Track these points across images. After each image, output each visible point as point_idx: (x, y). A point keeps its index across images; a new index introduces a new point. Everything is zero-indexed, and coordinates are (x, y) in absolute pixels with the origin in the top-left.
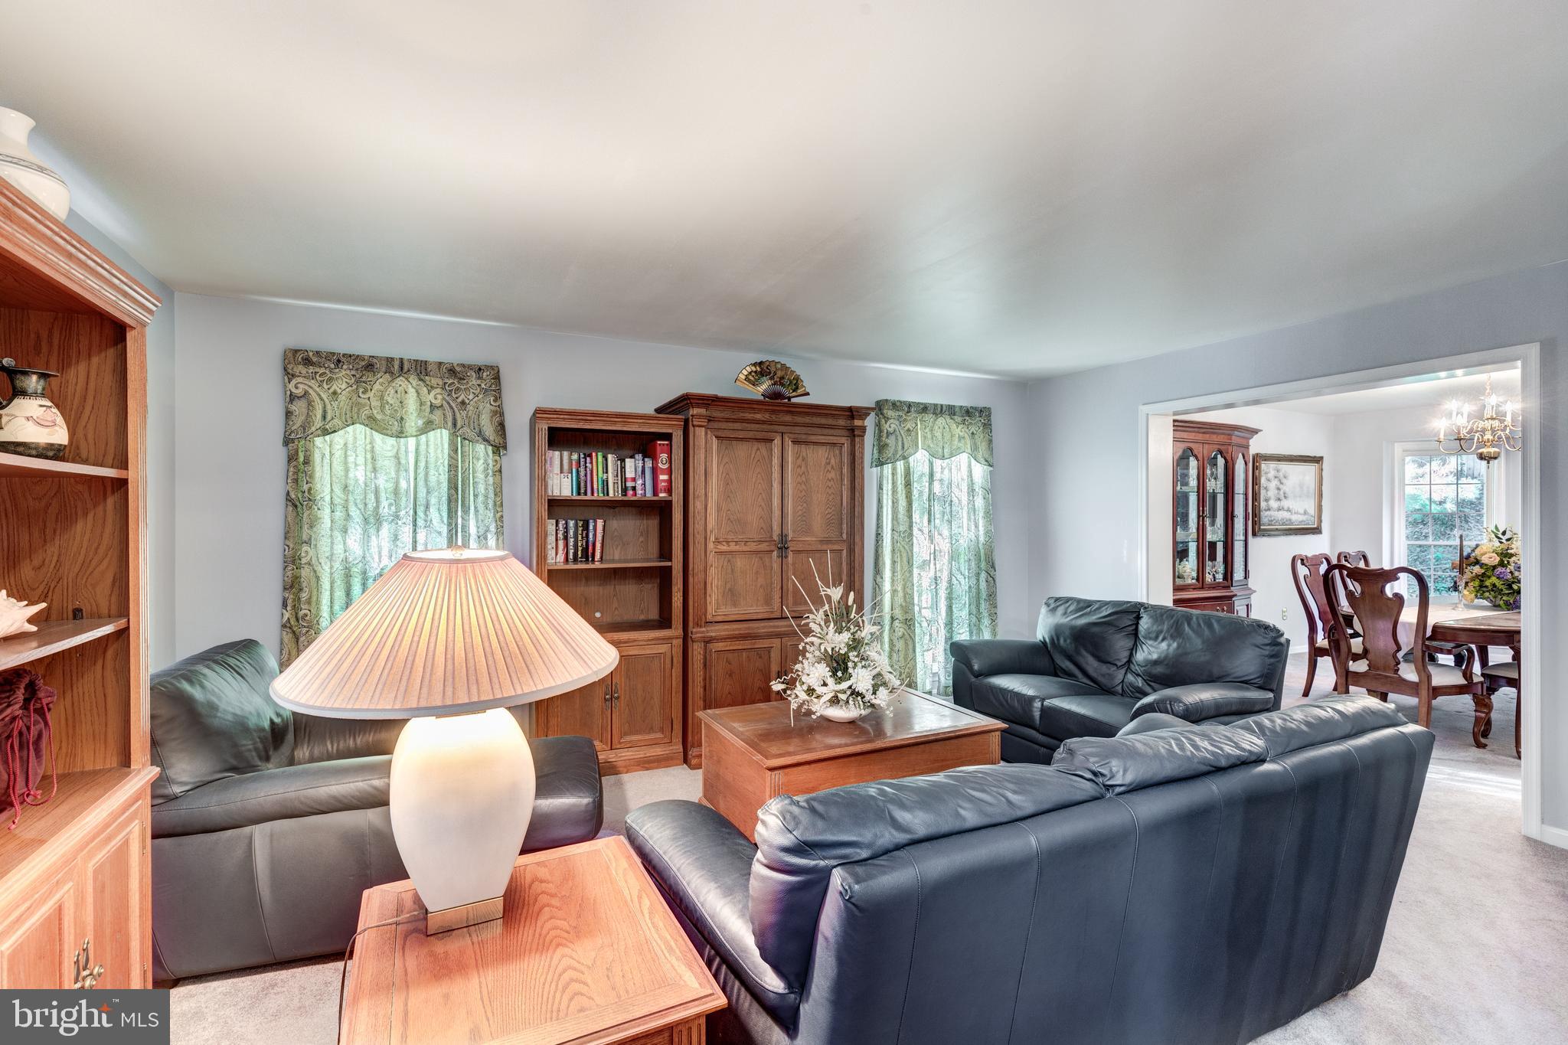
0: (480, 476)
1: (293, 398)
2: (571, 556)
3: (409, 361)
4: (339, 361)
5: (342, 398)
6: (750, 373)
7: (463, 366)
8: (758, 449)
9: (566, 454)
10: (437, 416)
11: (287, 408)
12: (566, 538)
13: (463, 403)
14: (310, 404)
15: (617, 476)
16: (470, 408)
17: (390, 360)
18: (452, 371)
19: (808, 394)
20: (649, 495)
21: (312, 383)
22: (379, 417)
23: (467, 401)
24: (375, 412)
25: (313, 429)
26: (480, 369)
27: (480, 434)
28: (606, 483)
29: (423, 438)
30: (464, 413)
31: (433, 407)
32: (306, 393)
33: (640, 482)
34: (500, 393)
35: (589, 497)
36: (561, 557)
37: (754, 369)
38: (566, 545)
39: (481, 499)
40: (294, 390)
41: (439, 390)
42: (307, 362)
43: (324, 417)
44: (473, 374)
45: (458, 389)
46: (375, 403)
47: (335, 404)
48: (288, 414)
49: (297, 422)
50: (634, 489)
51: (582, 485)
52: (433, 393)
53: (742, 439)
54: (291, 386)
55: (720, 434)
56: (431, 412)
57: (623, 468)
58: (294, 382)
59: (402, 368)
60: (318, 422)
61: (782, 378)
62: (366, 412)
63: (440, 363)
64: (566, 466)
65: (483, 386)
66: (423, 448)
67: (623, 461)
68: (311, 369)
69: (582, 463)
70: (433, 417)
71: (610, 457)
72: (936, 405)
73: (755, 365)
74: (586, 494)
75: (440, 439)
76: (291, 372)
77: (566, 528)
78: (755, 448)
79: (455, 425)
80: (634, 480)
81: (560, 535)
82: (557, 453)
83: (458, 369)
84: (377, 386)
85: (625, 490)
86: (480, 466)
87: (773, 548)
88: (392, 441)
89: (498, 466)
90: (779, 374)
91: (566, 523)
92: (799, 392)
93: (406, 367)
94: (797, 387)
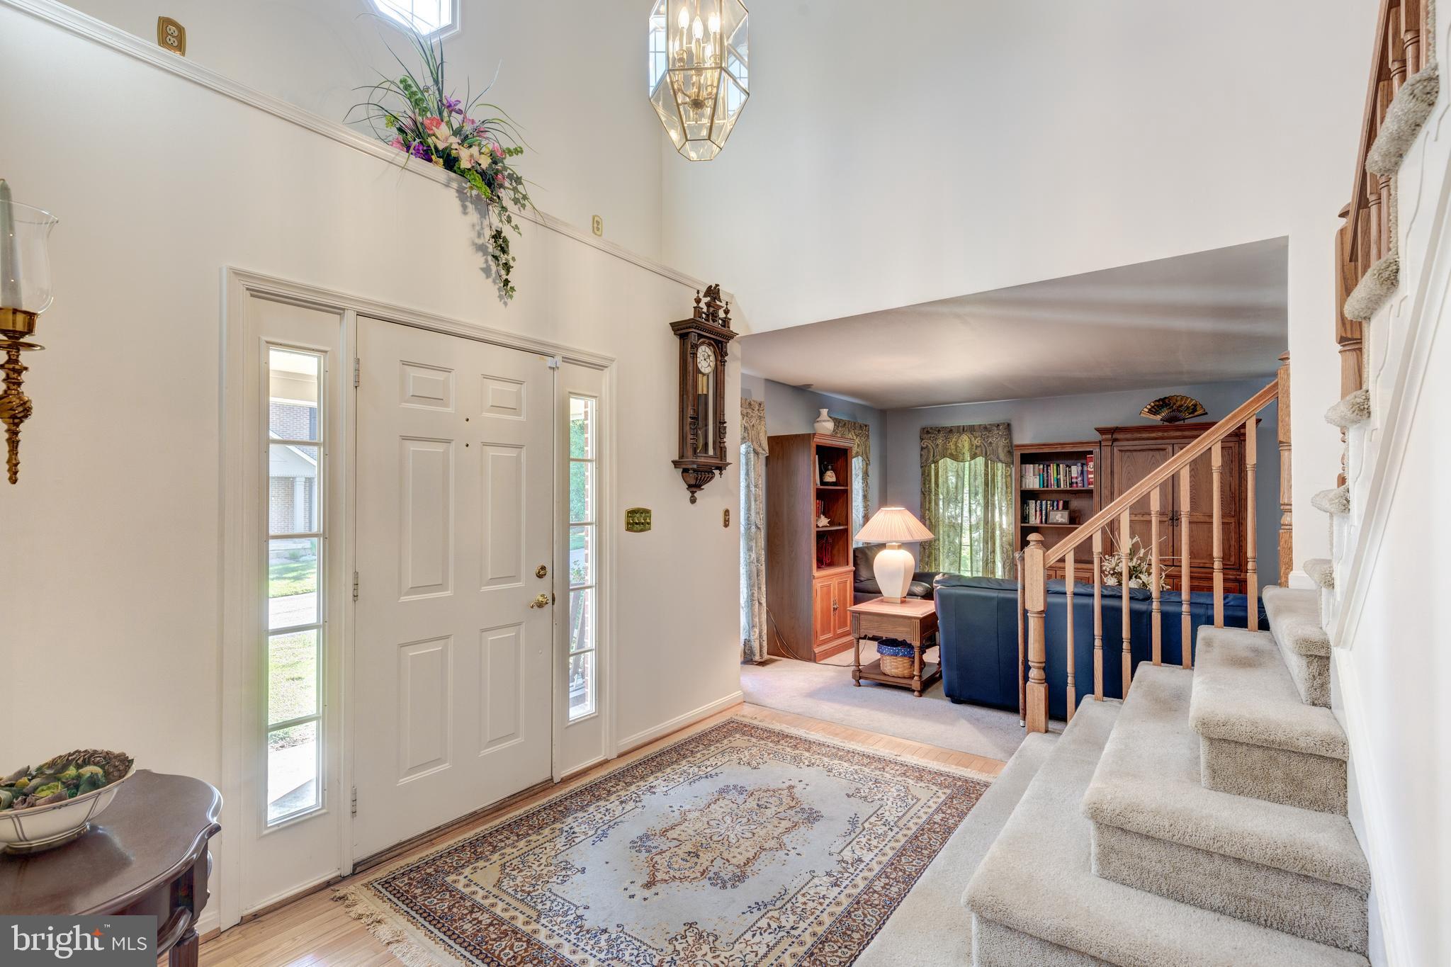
0: (999, 478)
1: (922, 449)
2: (1044, 521)
3: (967, 426)
4: (940, 430)
5: (940, 446)
6: (1153, 407)
7: (990, 425)
8: (1153, 456)
9: (1037, 465)
10: (978, 451)
11: (921, 453)
12: (1041, 511)
13: (991, 443)
14: (929, 452)
15: (1066, 476)
16: (994, 445)
17: (959, 427)
18: (986, 428)
19: (1206, 413)
21: (930, 442)
22: (954, 453)
23: (995, 442)
24: (953, 451)
25: (931, 461)
26: (1000, 425)
27: (998, 458)
28: (1058, 480)
29: (973, 462)
30: (991, 448)
31: (977, 447)
32: (927, 446)
33: (1080, 479)
34: (1011, 435)
35: (1049, 489)
36: (1038, 521)
37: (1157, 403)
38: (1041, 514)
39: (999, 489)
40: (923, 445)
41: (979, 438)
42: (928, 432)
43: (934, 456)
44: (995, 428)
45: (988, 437)
46: (953, 447)
47: (938, 449)
48: (921, 455)
49: (925, 459)
50: (1077, 483)
51: (1045, 481)
52: (977, 440)
53: (1140, 450)
54: (922, 443)
55: (1123, 448)
56: (976, 449)
57: (1070, 471)
58: (924, 441)
59: (963, 430)
60: (933, 458)
61: (1181, 406)
62: (950, 451)
63: (980, 425)
64: (1037, 472)
65: (1001, 433)
66: (973, 466)
67: (1070, 467)
68: (930, 435)
69: (1045, 470)
70: (977, 451)
71: (1061, 465)
73: (1158, 401)
74: (1047, 487)
75: (980, 460)
76: (922, 437)
79: (986, 454)
80: (1077, 478)
81: (1038, 509)
82: (1032, 465)
83: (988, 427)
84: (954, 439)
85: (1071, 484)
86: (999, 473)
87: (1166, 519)
88: (955, 463)
89: (1009, 473)
90: (1179, 403)
91: (1041, 502)
92: (1196, 414)
93: (965, 429)
94: (1194, 410)
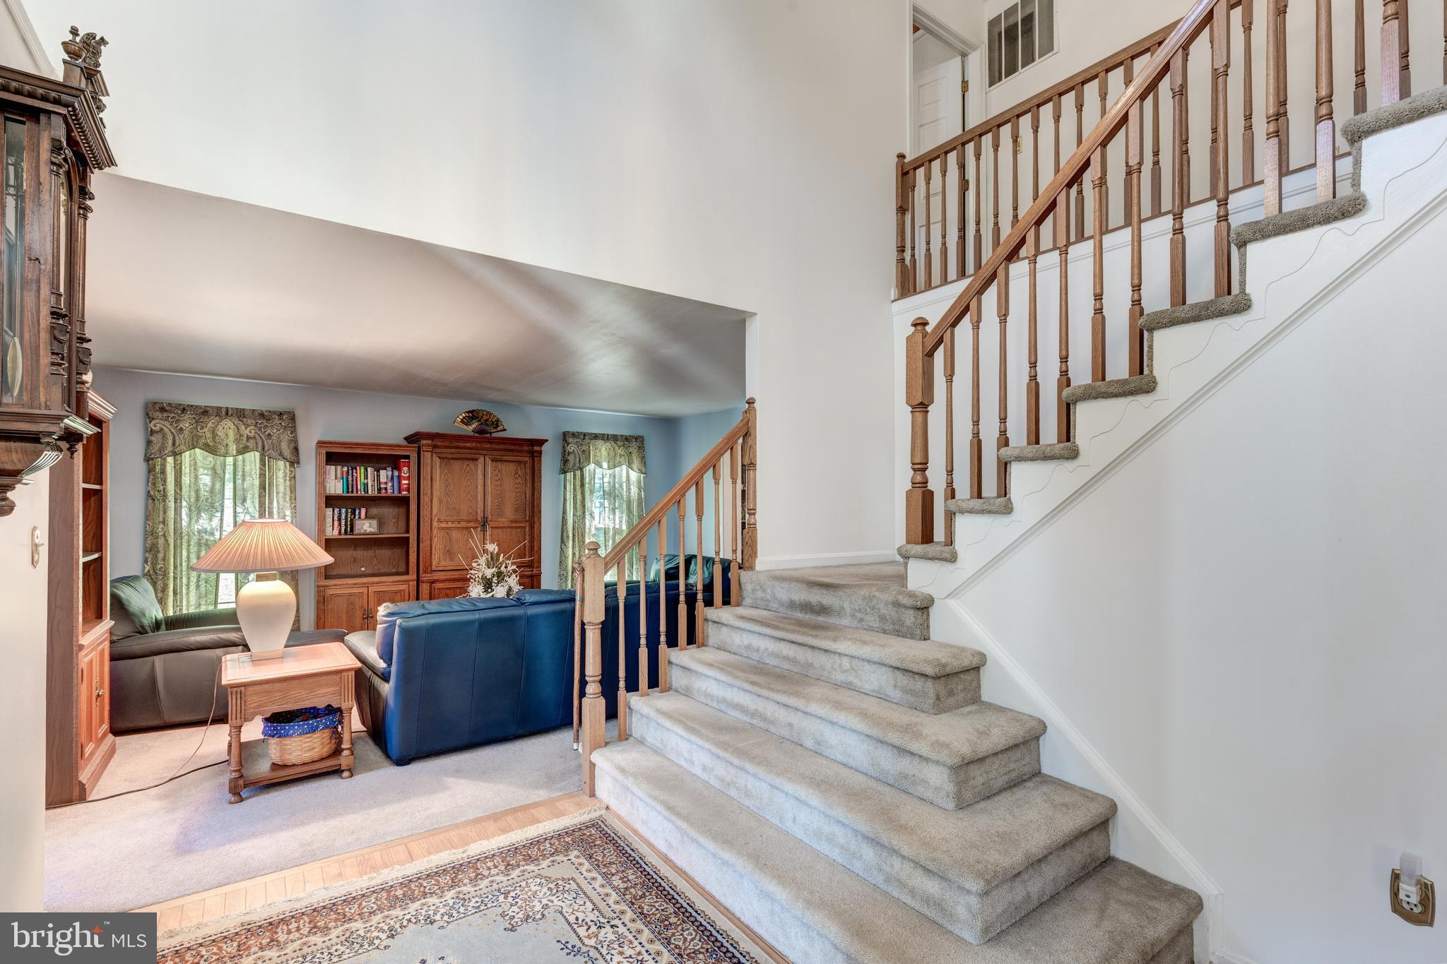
0: (281, 481)
1: (152, 432)
2: (343, 531)
3: (232, 409)
4: (184, 409)
5: (186, 432)
6: (464, 418)
7: (270, 411)
8: (468, 465)
9: (339, 467)
10: (251, 444)
11: (148, 438)
12: (339, 520)
13: (269, 435)
14: (164, 437)
15: (374, 481)
16: (274, 438)
17: (219, 409)
18: (262, 415)
19: (505, 430)
20: (396, 494)
21: (166, 423)
22: (211, 444)
23: (272, 434)
24: (209, 441)
25: (167, 452)
26: (281, 414)
27: (281, 454)
28: (366, 485)
29: (240, 457)
30: (270, 442)
31: (248, 438)
32: (161, 429)
33: (390, 484)
34: (295, 429)
35: (355, 494)
36: (336, 532)
37: (467, 415)
38: (340, 524)
39: (281, 495)
40: (153, 428)
41: (252, 427)
42: (163, 410)
43: (173, 445)
44: (277, 417)
45: (266, 426)
46: (209, 435)
47: (181, 436)
48: (149, 443)
49: (155, 448)
50: (386, 489)
51: (350, 487)
52: (249, 429)
53: (457, 459)
54: (152, 425)
55: (442, 455)
56: (247, 441)
57: (378, 476)
58: (153, 422)
59: (227, 413)
60: (169, 448)
61: (487, 420)
62: (202, 441)
63: (254, 410)
64: (339, 475)
65: (283, 424)
66: (240, 463)
67: (378, 471)
68: (165, 414)
69: (350, 473)
70: (248, 444)
71: (369, 469)
72: (604, 434)
73: (468, 412)
74: (352, 492)
75: (253, 458)
76: (151, 416)
77: (340, 514)
78: (465, 465)
79: (263, 449)
80: (386, 483)
81: (336, 518)
82: (333, 467)
83: (266, 414)
84: (210, 425)
85: (379, 490)
86: (281, 474)
87: (477, 525)
88: (211, 457)
89: (293, 474)
90: (485, 418)
91: (340, 510)
92: (499, 429)
93: (230, 413)
94: (497, 426)
